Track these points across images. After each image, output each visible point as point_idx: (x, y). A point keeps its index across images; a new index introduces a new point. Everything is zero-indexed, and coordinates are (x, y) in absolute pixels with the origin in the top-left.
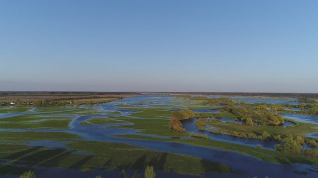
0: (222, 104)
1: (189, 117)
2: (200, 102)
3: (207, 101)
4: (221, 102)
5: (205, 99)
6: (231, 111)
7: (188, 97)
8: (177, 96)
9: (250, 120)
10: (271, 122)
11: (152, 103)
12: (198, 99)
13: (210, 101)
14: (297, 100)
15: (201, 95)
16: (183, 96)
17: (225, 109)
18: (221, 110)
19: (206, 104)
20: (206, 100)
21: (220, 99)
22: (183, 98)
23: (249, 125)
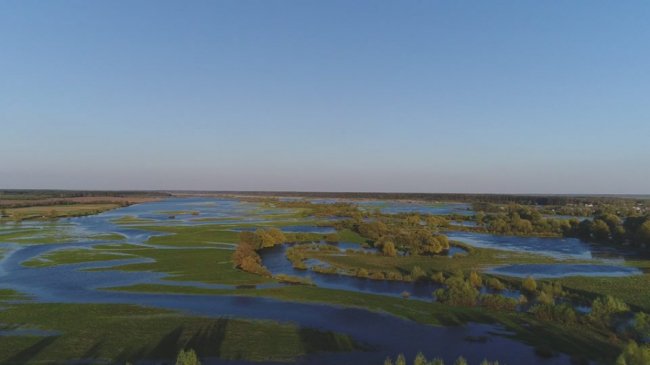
0: (339, 216)
1: (274, 242)
2: (297, 211)
3: (310, 210)
4: (339, 211)
5: (306, 205)
6: (356, 229)
7: (273, 201)
8: (249, 200)
9: (390, 245)
10: (427, 247)
11: (195, 214)
12: (293, 205)
13: (316, 210)
15: (300, 198)
16: (261, 201)
17: (345, 225)
18: (338, 227)
19: (310, 215)
20: (309, 207)
21: (335, 205)
22: (263, 204)
23: (388, 255)
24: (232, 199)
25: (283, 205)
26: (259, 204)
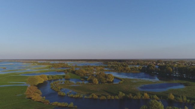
0: (63, 67)
1: (43, 81)
2: (46, 66)
3: (51, 66)
4: (62, 66)
5: (49, 64)
6: (74, 72)
7: (36, 62)
8: (27, 62)
9: (96, 81)
11: (5, 68)
12: (44, 64)
13: (54, 66)
14: (102, 63)
15: (45, 61)
16: (32, 62)
17: (68, 71)
18: (66, 72)
19: (52, 67)
20: (50, 64)
21: (59, 63)
22: (32, 64)
23: (95, 84)
24: (20, 62)
25: (40, 64)
26: (31, 64)
